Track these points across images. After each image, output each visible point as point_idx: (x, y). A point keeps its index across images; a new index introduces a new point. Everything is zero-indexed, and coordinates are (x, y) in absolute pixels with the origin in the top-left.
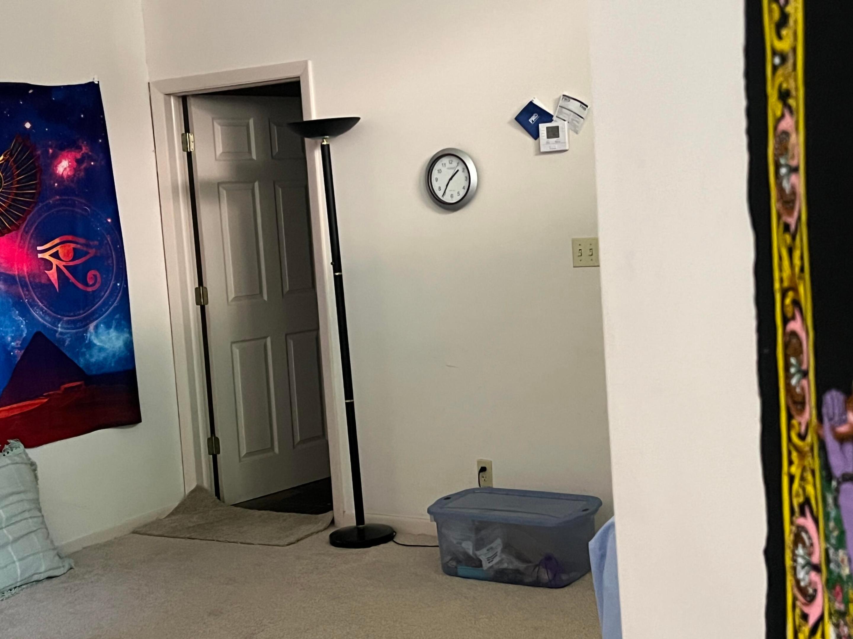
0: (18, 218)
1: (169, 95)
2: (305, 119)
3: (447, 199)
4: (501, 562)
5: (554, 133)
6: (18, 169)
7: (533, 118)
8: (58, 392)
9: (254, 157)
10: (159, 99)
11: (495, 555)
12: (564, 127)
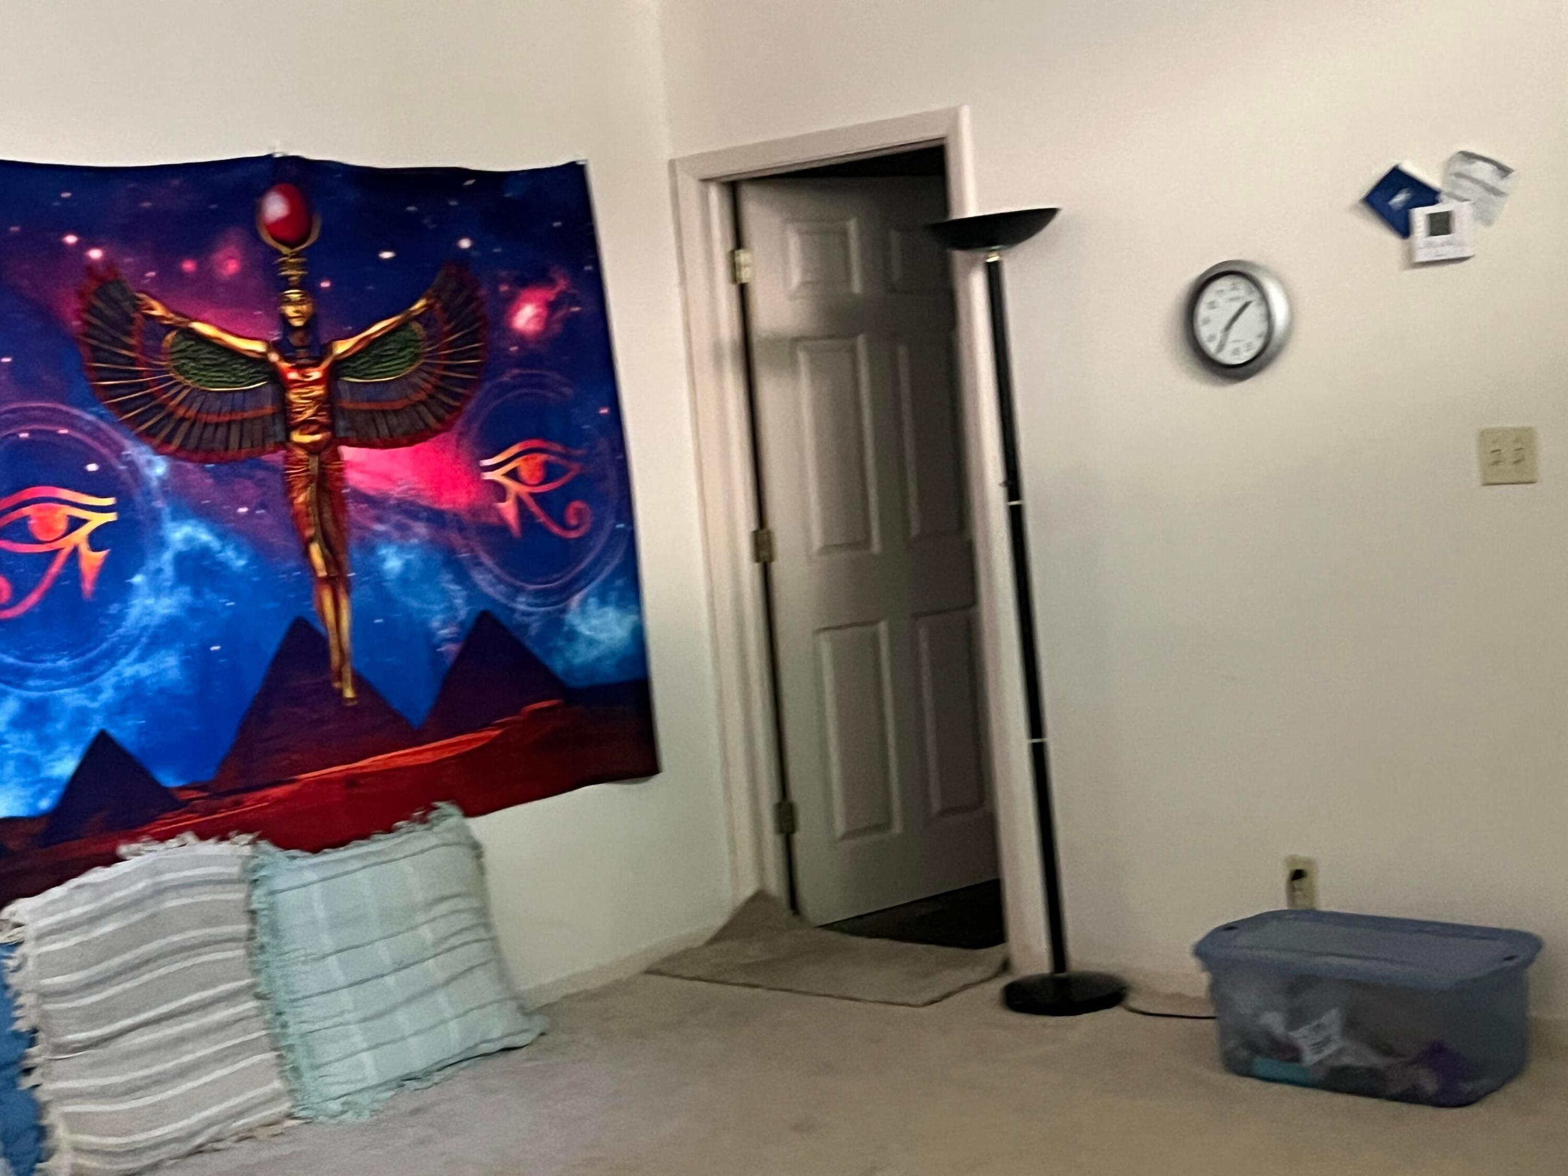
0: (450, 410)
1: (706, 181)
2: (956, 215)
3: (1227, 357)
4: (1340, 1052)
5: (1441, 225)
6: (447, 322)
7: (1400, 199)
8: (516, 717)
9: (857, 287)
10: (689, 188)
11: (1327, 1041)
12: (1462, 213)
